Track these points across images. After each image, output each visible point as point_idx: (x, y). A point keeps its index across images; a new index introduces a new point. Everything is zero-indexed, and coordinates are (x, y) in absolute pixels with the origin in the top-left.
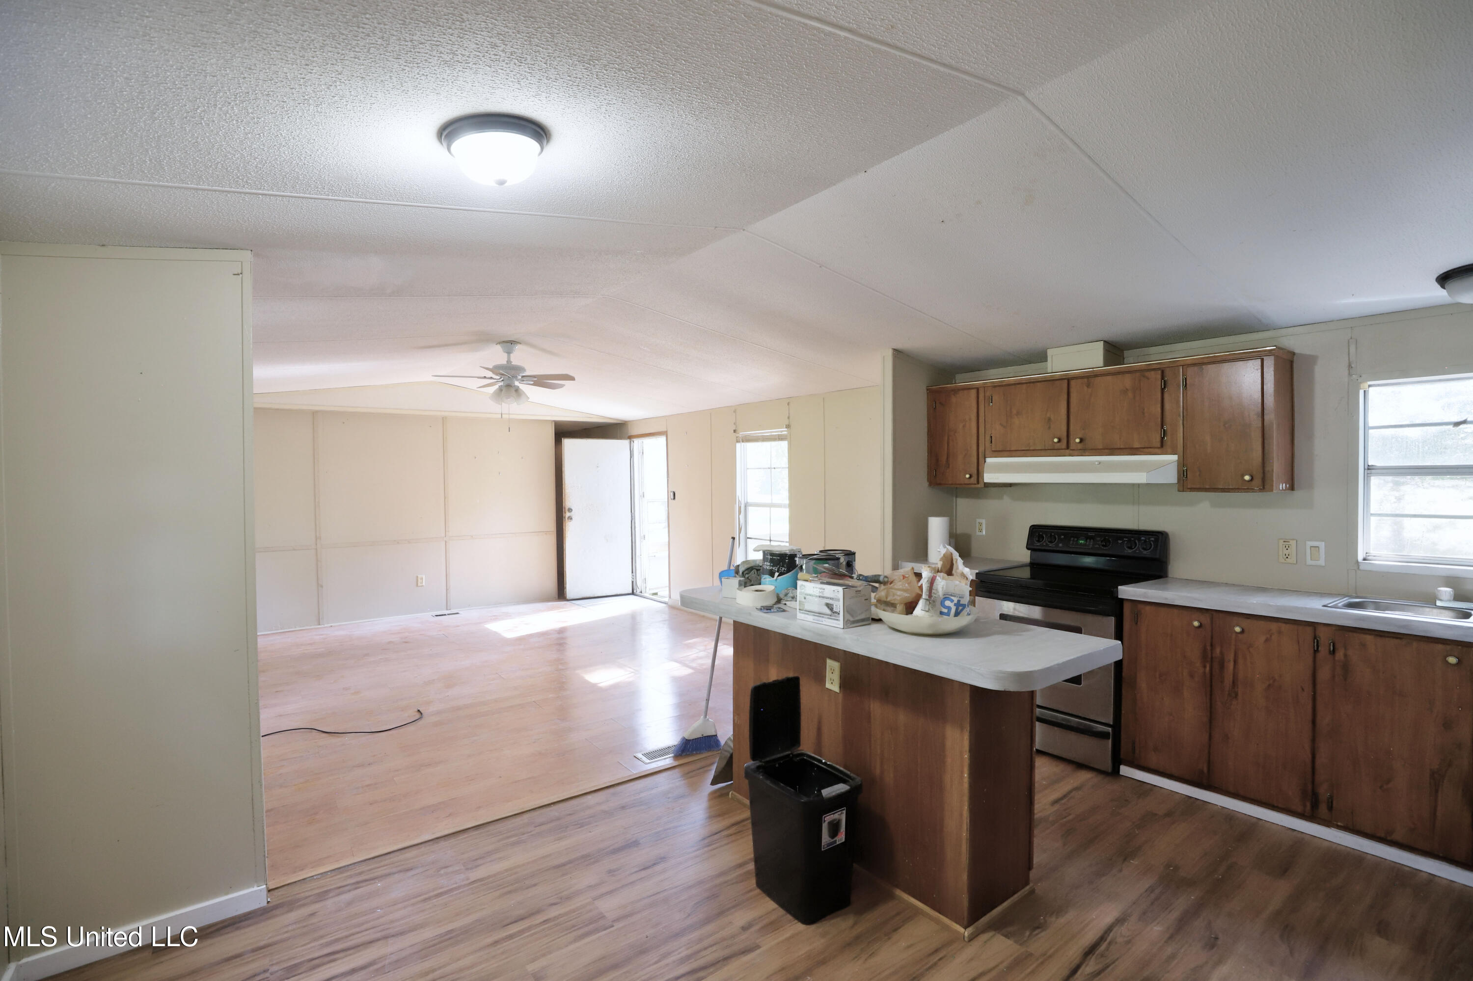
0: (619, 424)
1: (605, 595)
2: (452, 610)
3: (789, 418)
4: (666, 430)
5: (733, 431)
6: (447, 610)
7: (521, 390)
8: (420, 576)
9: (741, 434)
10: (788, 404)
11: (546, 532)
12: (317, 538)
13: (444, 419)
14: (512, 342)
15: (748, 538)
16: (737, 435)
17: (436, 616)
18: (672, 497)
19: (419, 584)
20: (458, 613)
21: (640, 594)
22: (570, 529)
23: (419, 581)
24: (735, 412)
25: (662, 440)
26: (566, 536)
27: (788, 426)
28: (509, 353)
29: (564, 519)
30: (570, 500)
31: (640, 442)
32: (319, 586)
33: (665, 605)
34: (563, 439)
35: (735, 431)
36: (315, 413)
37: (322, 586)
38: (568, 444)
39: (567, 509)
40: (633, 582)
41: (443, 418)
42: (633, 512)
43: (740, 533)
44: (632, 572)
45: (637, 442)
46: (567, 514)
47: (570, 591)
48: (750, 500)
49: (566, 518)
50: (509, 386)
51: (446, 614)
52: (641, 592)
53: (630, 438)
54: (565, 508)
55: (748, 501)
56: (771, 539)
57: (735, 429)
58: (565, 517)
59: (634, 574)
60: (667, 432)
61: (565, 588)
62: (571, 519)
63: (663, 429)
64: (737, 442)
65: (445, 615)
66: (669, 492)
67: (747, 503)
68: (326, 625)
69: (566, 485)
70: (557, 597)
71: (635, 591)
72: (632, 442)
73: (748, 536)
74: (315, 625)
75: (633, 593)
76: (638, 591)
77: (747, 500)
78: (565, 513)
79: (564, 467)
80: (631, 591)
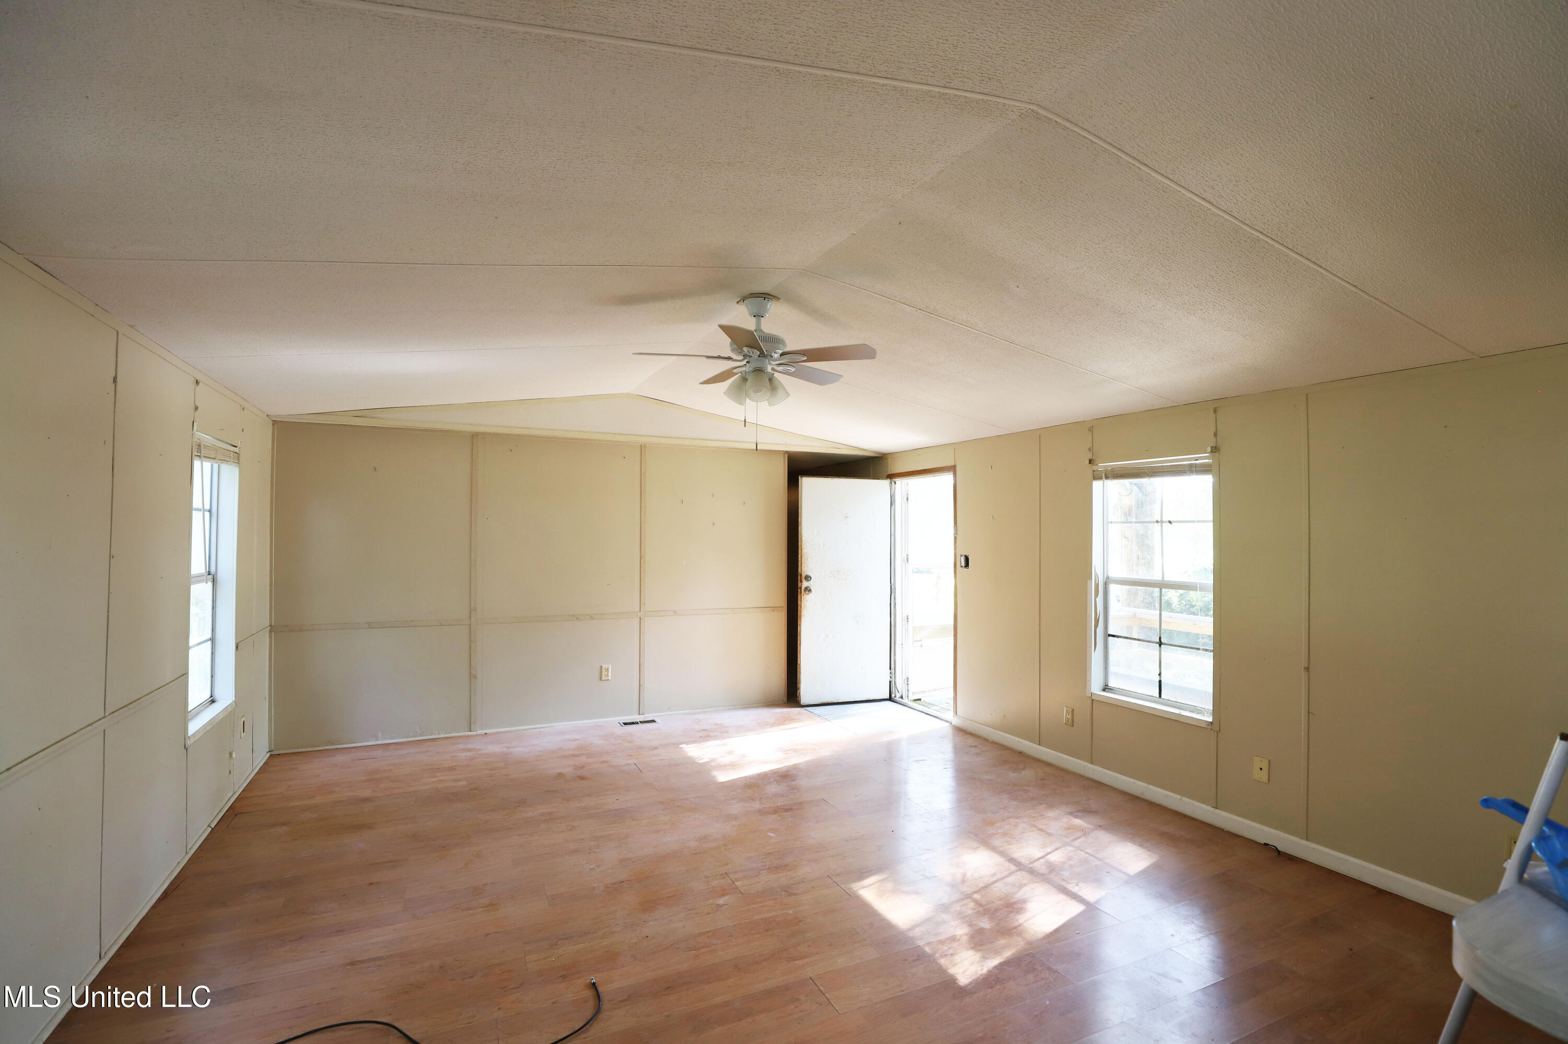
0: (878, 457)
1: (853, 700)
2: (646, 715)
3: (1215, 435)
4: (954, 464)
5: (1087, 462)
6: (639, 714)
7: (776, 378)
8: (604, 666)
9: (1102, 466)
10: (1215, 411)
11: (774, 608)
12: (472, 610)
13: (642, 448)
14: (765, 296)
15: (1110, 635)
16: (1095, 468)
17: (625, 724)
18: (963, 564)
19: (604, 678)
20: (653, 721)
21: (901, 700)
22: (809, 606)
23: (604, 673)
24: (1091, 429)
25: (947, 479)
26: (803, 614)
27: (1215, 450)
28: (758, 316)
29: (799, 590)
30: (810, 564)
31: (903, 482)
32: (472, 677)
33: (947, 724)
34: (800, 478)
35: (1091, 461)
36: (475, 437)
37: (475, 677)
38: (808, 484)
39: (804, 575)
40: (890, 682)
41: (641, 445)
42: (892, 583)
43: (1096, 626)
44: (890, 669)
45: (900, 483)
46: (805, 584)
47: (806, 692)
48: (1114, 573)
49: (803, 590)
50: (759, 371)
51: (638, 721)
52: (902, 697)
53: (891, 477)
54: (801, 575)
55: (1110, 575)
56: (1163, 641)
57: (1090, 458)
58: (801, 588)
59: (893, 671)
60: (955, 466)
61: (799, 688)
62: (810, 591)
63: (950, 463)
64: (1095, 478)
65: (637, 723)
66: (958, 557)
67: (1108, 578)
68: (479, 732)
69: (804, 543)
70: (786, 699)
71: (893, 696)
72: (893, 483)
73: (1110, 633)
74: (466, 731)
75: (890, 699)
76: (898, 695)
77: (1107, 573)
78: (801, 582)
79: (801, 517)
80: (887, 696)
